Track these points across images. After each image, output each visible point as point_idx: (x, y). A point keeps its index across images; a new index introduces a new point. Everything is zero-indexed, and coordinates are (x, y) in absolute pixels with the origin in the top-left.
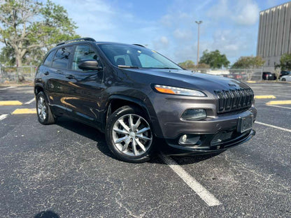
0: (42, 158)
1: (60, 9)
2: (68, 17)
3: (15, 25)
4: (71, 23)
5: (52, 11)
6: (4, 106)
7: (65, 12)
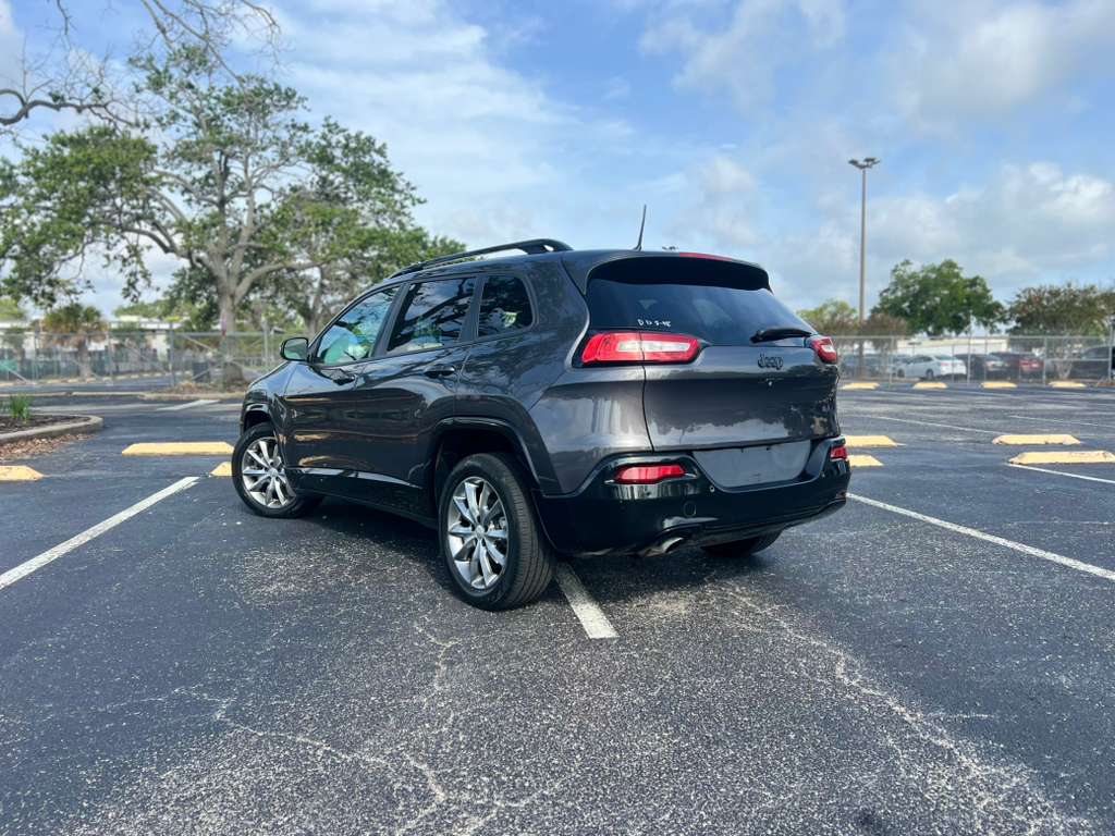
0: (282, 563)
1: (366, 145)
2: (390, 169)
3: (223, 202)
4: (401, 185)
5: (338, 153)
6: (188, 455)
7: (381, 152)
